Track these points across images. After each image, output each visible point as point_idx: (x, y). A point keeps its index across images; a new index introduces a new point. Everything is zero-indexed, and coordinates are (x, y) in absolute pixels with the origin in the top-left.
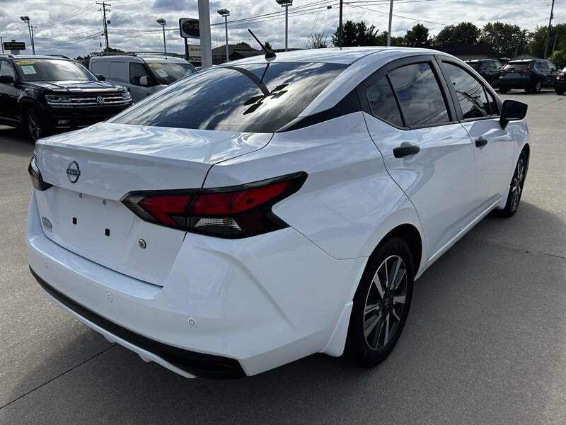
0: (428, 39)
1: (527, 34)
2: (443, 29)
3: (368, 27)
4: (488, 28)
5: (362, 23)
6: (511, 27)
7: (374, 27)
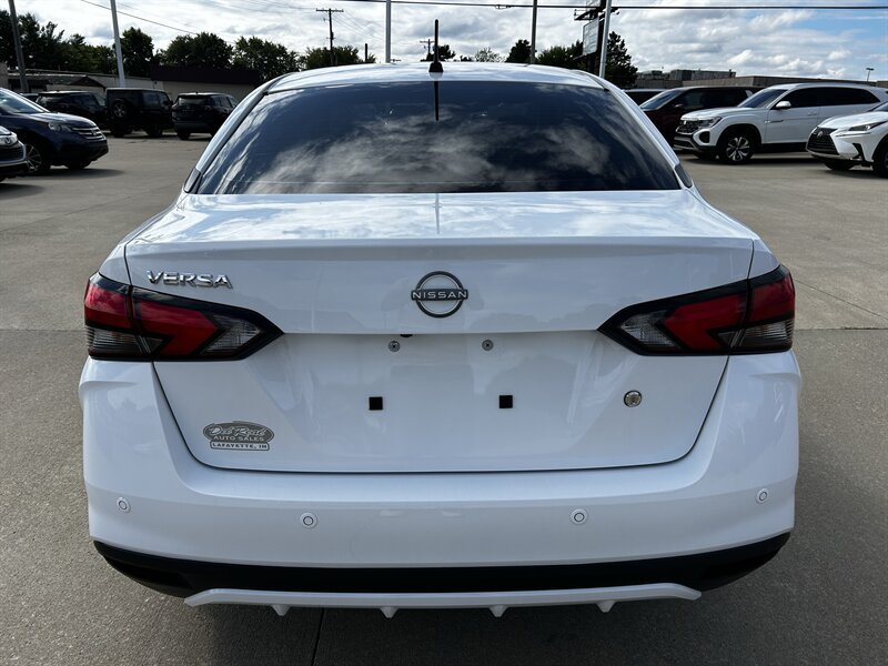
0: (154, 53)
1: (297, 58)
2: (174, 39)
3: (42, 24)
4: (242, 44)
5: (29, 16)
6: (274, 46)
7: (54, 26)
